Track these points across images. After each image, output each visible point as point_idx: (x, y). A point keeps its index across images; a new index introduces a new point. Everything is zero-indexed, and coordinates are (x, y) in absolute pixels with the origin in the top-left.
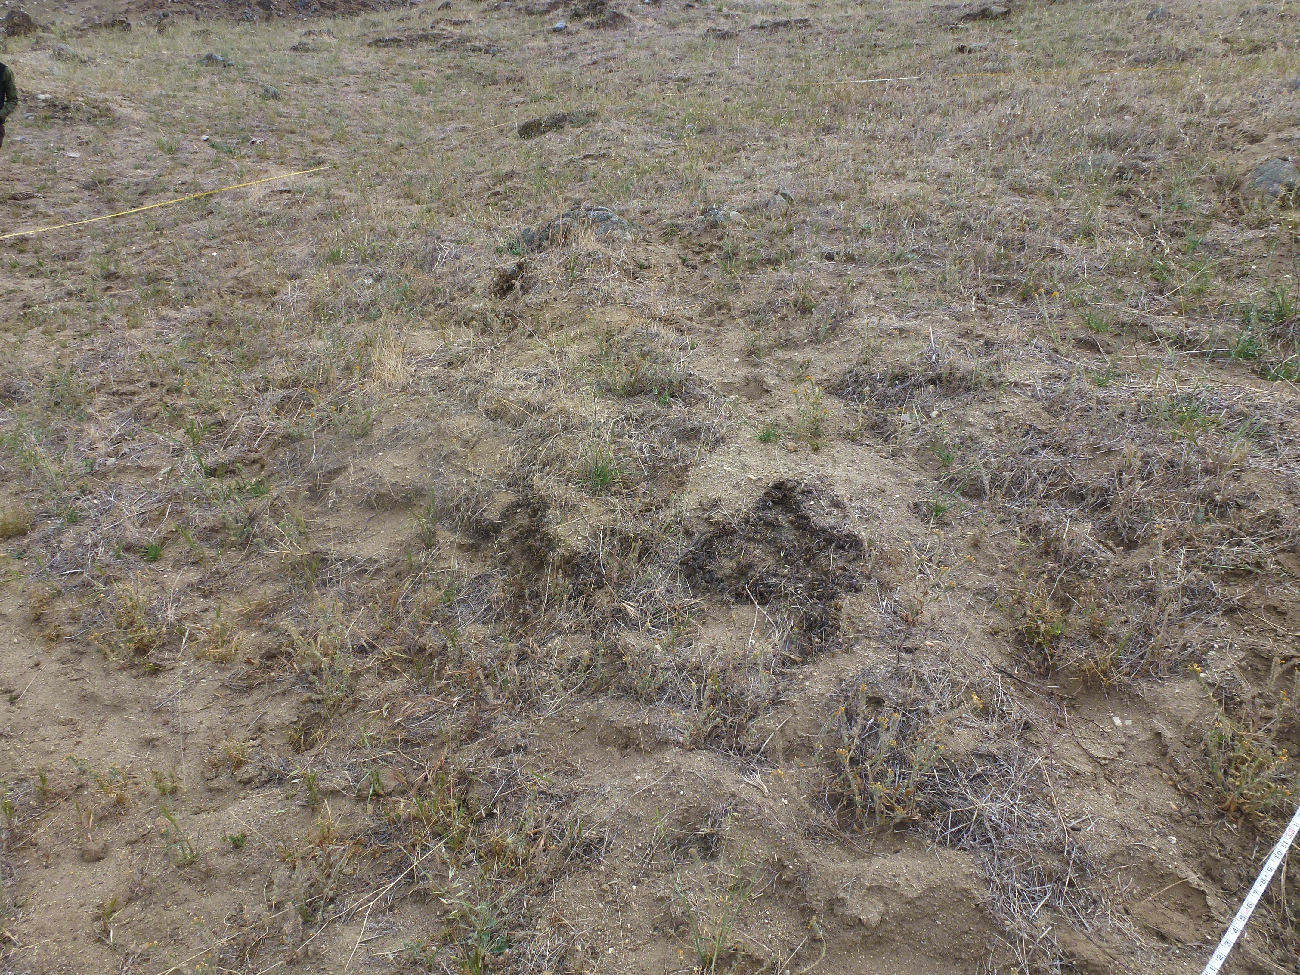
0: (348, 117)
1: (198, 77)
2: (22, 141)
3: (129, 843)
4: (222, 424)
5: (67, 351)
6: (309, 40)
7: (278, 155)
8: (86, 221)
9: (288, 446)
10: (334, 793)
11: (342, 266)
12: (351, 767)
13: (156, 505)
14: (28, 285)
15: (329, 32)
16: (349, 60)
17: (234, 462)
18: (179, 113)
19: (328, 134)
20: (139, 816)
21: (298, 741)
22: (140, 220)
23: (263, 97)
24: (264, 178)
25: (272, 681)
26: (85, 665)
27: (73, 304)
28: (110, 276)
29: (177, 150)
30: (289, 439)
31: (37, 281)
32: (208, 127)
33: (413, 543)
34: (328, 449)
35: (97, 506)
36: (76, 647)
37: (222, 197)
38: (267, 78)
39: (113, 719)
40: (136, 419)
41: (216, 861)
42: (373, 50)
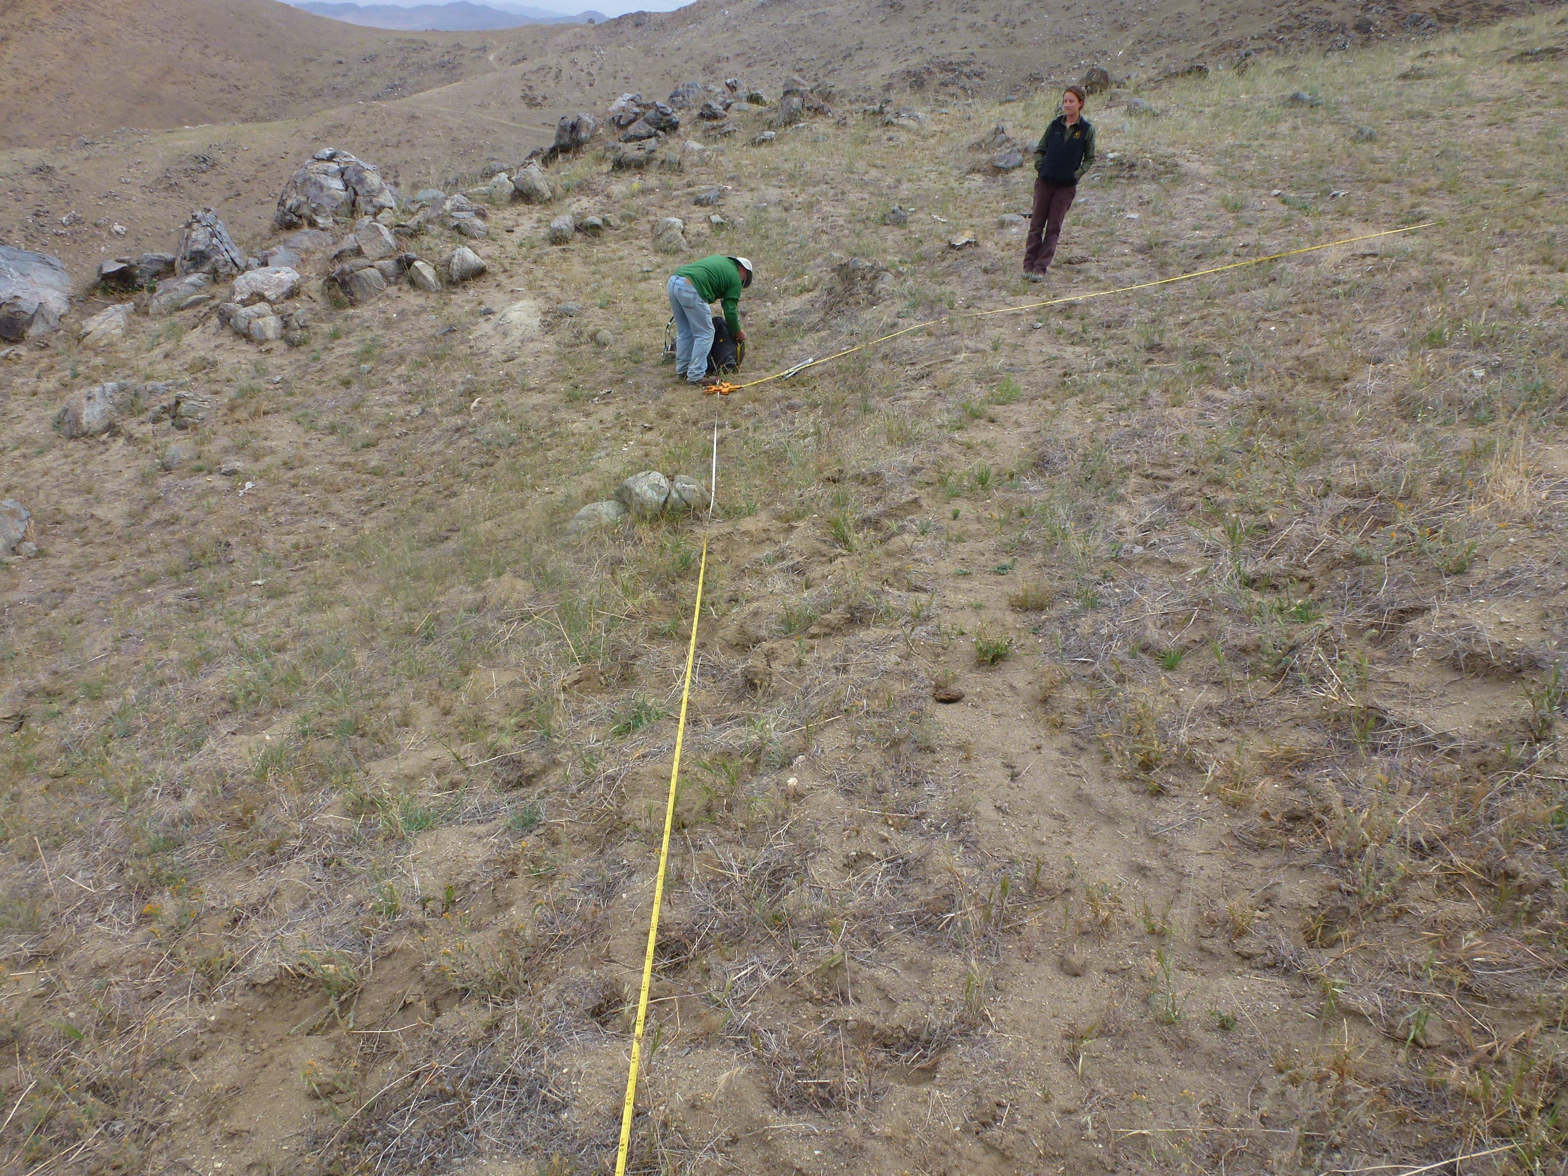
0: (1467, 158)
1: (1278, 121)
2: (1085, 203)
3: (1108, 971)
4: (1268, 527)
5: (1103, 425)
6: (1424, 64)
7: (1364, 210)
8: (1135, 287)
9: (1350, 568)
10: (1356, 1015)
11: (1442, 351)
12: (1384, 992)
13: (1181, 608)
14: (1070, 353)
15: (1454, 50)
16: (1477, 85)
17: (1278, 576)
18: (1250, 166)
19: (1434, 182)
20: (1121, 946)
21: (1314, 932)
22: (1191, 287)
23: (1354, 140)
24: (1344, 239)
25: (1290, 848)
26: (1083, 762)
27: (1113, 375)
28: (1154, 348)
29: (1243, 207)
30: (1354, 560)
31: (1078, 349)
32: (1282, 180)
33: (1512, 728)
34: (1404, 582)
35: (1117, 595)
36: (1078, 740)
37: (1288, 261)
38: (1362, 117)
39: (1105, 830)
40: (1169, 508)
41: (1197, 1033)
42: (1514, 68)
